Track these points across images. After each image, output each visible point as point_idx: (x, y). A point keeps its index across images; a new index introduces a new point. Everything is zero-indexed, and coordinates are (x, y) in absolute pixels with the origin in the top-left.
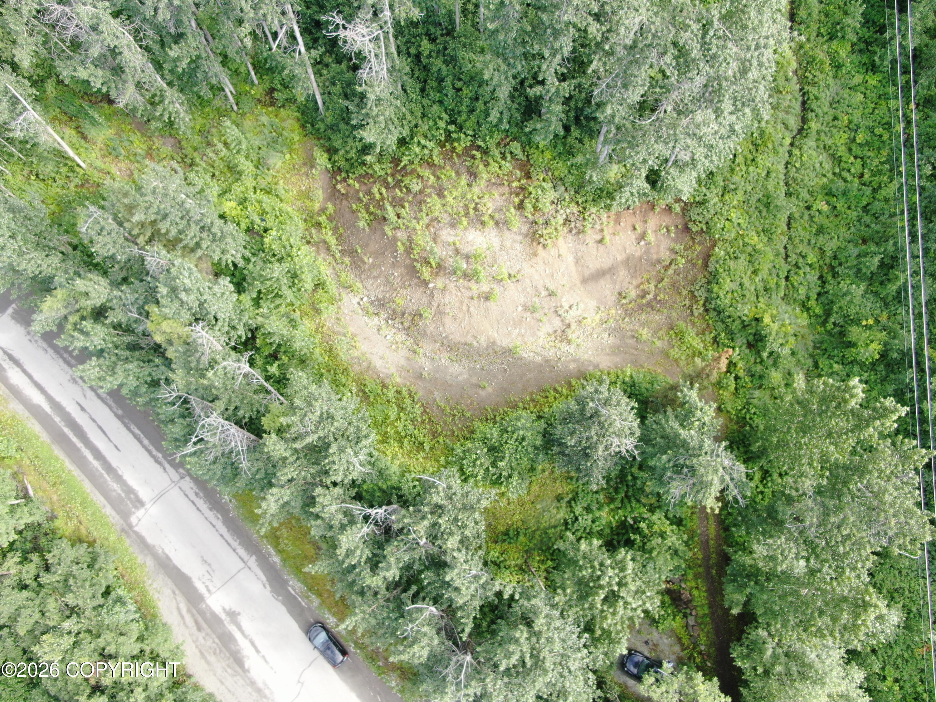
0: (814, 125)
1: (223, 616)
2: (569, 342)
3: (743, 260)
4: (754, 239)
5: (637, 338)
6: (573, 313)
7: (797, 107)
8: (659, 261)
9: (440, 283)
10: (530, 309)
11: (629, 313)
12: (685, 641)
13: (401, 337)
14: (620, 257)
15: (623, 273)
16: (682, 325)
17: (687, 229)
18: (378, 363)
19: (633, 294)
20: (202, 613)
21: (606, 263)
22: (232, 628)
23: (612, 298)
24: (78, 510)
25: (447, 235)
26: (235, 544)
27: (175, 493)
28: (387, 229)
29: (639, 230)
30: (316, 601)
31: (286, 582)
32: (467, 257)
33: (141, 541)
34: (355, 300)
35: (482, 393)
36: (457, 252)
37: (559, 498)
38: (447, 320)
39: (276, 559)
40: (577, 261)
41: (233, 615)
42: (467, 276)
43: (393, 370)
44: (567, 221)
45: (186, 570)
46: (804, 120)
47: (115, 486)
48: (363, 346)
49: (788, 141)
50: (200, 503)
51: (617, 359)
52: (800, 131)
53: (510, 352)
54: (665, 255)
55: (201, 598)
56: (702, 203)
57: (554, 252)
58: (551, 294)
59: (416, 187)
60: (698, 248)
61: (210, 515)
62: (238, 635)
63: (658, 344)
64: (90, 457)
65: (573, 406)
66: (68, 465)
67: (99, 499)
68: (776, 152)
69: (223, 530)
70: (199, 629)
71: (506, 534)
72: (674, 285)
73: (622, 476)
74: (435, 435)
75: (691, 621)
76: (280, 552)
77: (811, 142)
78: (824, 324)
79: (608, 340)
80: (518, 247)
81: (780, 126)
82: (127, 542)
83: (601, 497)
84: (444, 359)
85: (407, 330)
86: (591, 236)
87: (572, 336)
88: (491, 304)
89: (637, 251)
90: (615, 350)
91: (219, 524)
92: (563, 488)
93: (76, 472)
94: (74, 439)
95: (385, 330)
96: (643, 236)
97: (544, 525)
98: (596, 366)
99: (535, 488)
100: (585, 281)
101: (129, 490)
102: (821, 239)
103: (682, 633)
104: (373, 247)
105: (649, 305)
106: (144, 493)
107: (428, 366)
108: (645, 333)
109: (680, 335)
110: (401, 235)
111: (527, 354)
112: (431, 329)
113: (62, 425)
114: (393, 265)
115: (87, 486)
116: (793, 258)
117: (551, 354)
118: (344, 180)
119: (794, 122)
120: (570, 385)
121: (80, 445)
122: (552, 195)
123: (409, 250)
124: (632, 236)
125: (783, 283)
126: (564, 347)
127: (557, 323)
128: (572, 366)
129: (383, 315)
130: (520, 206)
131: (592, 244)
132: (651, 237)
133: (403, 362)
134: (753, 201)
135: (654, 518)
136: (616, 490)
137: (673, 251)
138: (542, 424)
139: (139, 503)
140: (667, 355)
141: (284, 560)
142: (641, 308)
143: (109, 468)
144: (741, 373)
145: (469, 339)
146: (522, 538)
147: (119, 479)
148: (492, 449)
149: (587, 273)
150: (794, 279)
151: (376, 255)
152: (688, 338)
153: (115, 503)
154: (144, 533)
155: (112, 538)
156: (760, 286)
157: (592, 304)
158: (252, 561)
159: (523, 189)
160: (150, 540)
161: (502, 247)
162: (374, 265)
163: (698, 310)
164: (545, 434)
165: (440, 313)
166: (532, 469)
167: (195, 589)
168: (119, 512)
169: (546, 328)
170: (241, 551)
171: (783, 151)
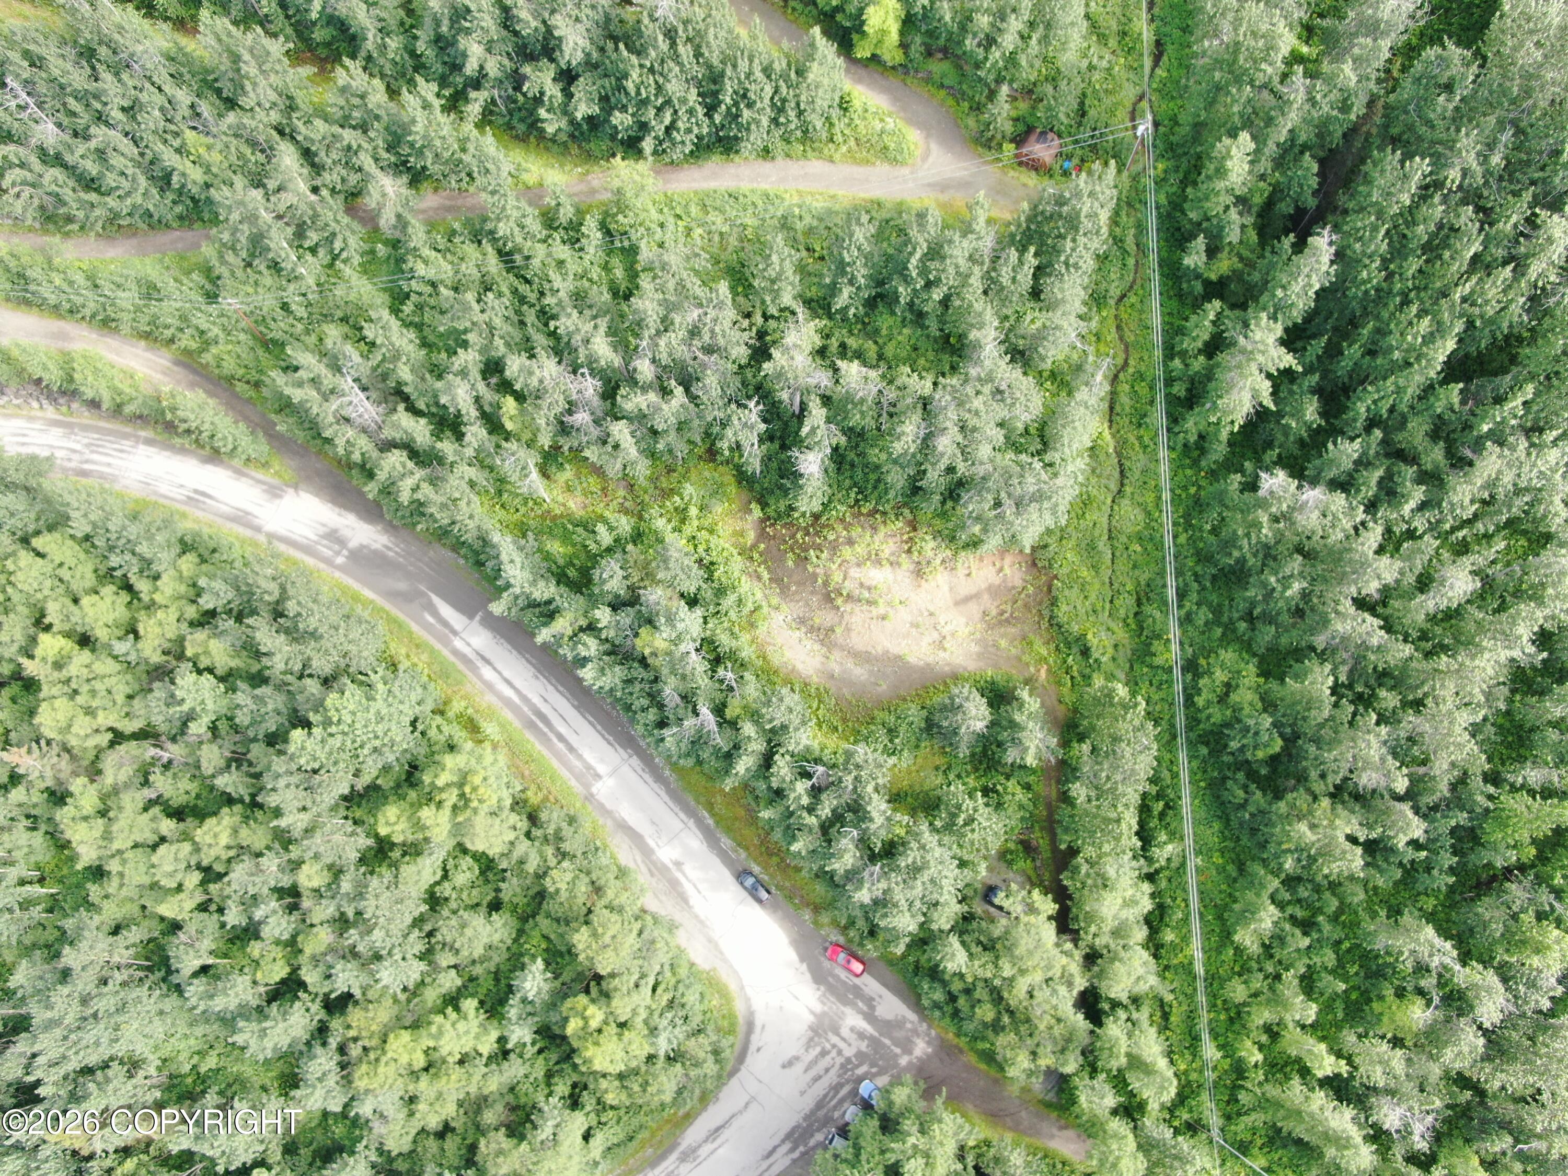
0: (1128, 489)
1: (671, 866)
2: (945, 650)
3: (1076, 590)
4: (1084, 573)
5: (996, 646)
6: (949, 628)
7: (1117, 474)
8: (1014, 588)
9: (848, 607)
10: (916, 625)
11: (991, 627)
12: (1034, 879)
13: (817, 647)
14: (984, 586)
15: (986, 596)
16: (1031, 636)
17: (1034, 564)
18: (800, 667)
19: (994, 612)
20: (654, 863)
21: (973, 590)
22: (679, 875)
23: (977, 616)
24: (548, 783)
25: (854, 572)
26: (677, 809)
27: (626, 769)
28: (809, 567)
29: (998, 565)
30: (743, 854)
31: (719, 840)
32: (869, 589)
33: (602, 808)
34: (781, 618)
35: (879, 689)
36: (862, 585)
37: (937, 768)
38: (853, 635)
39: (710, 821)
40: (951, 589)
41: (678, 864)
42: (870, 603)
43: (811, 672)
44: (943, 561)
45: (639, 830)
46: (1122, 485)
47: (577, 763)
48: (788, 654)
49: (1109, 501)
50: (647, 777)
51: (981, 664)
52: (1120, 492)
53: (899, 658)
54: (1018, 583)
55: (652, 852)
56: (1046, 546)
57: (933, 584)
58: (931, 614)
59: (831, 537)
60: (1044, 578)
61: (655, 786)
62: (682, 880)
63: (1013, 651)
64: (555, 740)
65: (947, 701)
66: (538, 746)
67: (565, 773)
68: (1100, 509)
69: (667, 798)
70: (652, 875)
71: (898, 795)
72: (1026, 605)
73: (984, 752)
74: (844, 720)
75: (1038, 863)
76: (713, 815)
77: (1125, 502)
78: (1140, 636)
79: (974, 648)
80: (907, 581)
81: (1103, 489)
82: (590, 808)
83: (969, 767)
84: (850, 665)
85: (822, 642)
86: (961, 571)
87: (947, 645)
88: (886, 622)
89: (997, 580)
90: (980, 656)
91: (663, 793)
92: (940, 761)
93: (545, 752)
94: (541, 725)
95: (805, 642)
96: (1001, 570)
97: (926, 788)
98: (965, 669)
99: (919, 760)
100: (957, 603)
101: (589, 767)
102: (1137, 572)
103: (1031, 873)
104: (796, 578)
105: (1007, 620)
106: (601, 769)
107: (837, 670)
108: (1003, 643)
109: (1030, 644)
110: (820, 571)
111: (912, 659)
112: (841, 641)
113: (530, 713)
114: (812, 593)
115: (555, 763)
116: (1116, 586)
117: (930, 660)
118: (772, 525)
119: (1114, 487)
120: (945, 683)
121: (546, 730)
122: (932, 544)
123: (826, 583)
124: (993, 570)
125: (1108, 606)
126: (942, 654)
127: (936, 635)
128: (947, 668)
129: (804, 629)
130: (909, 551)
131: (962, 578)
132: (1007, 571)
133: (819, 666)
134: (1083, 545)
135: (1009, 784)
136: (981, 763)
137: (1025, 581)
138: (924, 713)
139: (598, 776)
140: (1020, 660)
141: (717, 823)
142: (1000, 623)
143: (571, 749)
144: (1075, 674)
145: (870, 649)
146: (909, 799)
147: (580, 757)
148: (890, 731)
149: (959, 598)
150: (1116, 602)
151: (798, 584)
152: (1035, 647)
153: (578, 777)
154: (603, 801)
155: (578, 805)
156: (1089, 609)
157: (963, 620)
158: (691, 823)
159: (911, 539)
160: (609, 806)
161: (895, 581)
162: (796, 592)
163: (1045, 625)
164: (928, 720)
165: (848, 629)
166: (917, 747)
167: (647, 845)
168: (583, 784)
169: (927, 639)
170: (682, 815)
171: (1106, 509)
